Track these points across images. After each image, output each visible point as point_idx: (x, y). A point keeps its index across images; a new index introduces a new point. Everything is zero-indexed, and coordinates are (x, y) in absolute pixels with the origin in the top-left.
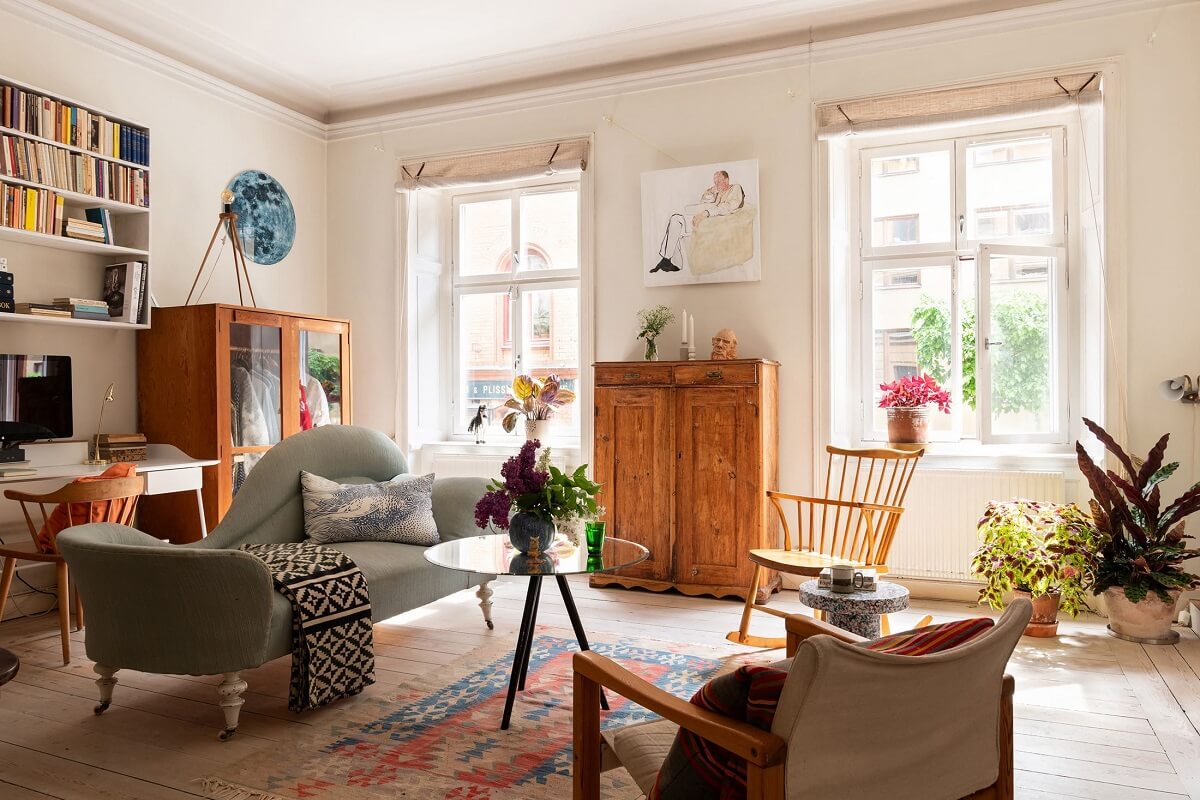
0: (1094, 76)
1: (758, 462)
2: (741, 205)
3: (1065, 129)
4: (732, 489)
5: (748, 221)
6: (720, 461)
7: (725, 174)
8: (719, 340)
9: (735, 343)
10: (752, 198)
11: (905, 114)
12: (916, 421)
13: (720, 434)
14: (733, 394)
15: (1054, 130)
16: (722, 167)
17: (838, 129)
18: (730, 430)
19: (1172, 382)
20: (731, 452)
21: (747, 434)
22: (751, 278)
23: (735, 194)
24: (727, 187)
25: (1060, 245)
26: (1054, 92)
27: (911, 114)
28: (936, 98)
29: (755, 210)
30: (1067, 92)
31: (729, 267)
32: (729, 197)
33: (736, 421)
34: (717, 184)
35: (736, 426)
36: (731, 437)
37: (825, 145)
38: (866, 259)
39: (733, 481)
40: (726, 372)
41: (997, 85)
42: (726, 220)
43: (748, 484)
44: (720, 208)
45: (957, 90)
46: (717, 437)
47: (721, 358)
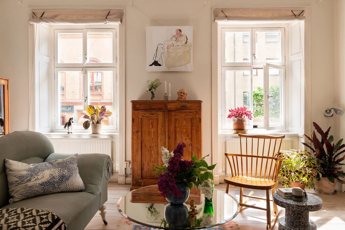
0: (303, 11)
1: (201, 139)
2: (186, 43)
3: (285, 29)
4: (190, 150)
5: (189, 49)
6: (186, 139)
7: (180, 31)
8: (181, 93)
9: (187, 94)
10: (190, 40)
11: (244, 16)
13: (185, 129)
14: (191, 114)
15: (282, 29)
16: (179, 28)
17: (221, 18)
18: (190, 127)
20: (190, 136)
21: (196, 129)
22: (189, 70)
23: (184, 37)
24: (181, 35)
25: (283, 66)
26: (291, 15)
27: (246, 16)
28: (255, 12)
29: (192, 45)
30: (295, 15)
31: (181, 66)
32: (182, 39)
33: (192, 124)
34: (177, 34)
35: (192, 126)
36: (190, 130)
37: (217, 23)
38: (223, 67)
39: (191, 147)
40: (189, 105)
41: (274, 10)
42: (180, 48)
43: (197, 148)
44: (178, 43)
45: (262, 10)
46: (184, 130)
47: (183, 100)
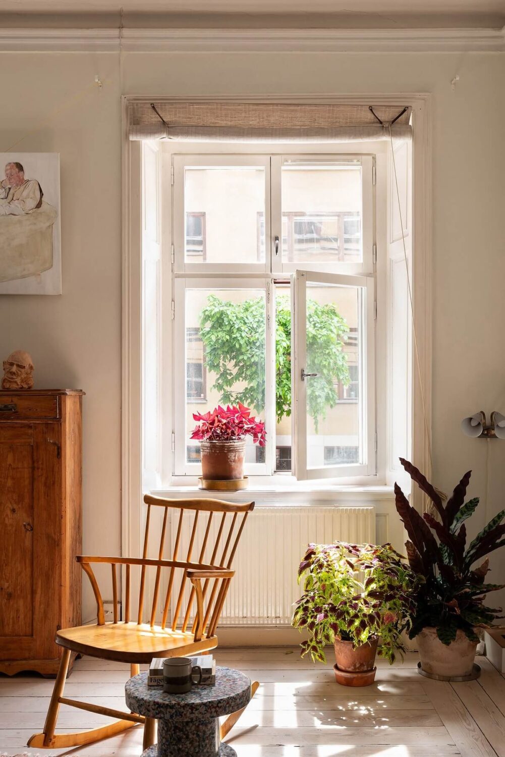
0: (405, 110)
1: (60, 511)
2: (39, 205)
3: (374, 158)
4: (28, 543)
5: (48, 224)
6: (13, 511)
7: (20, 167)
8: (12, 364)
9: (31, 368)
10: (52, 196)
11: (223, 123)
12: (232, 456)
13: (13, 478)
14: (30, 431)
15: (364, 157)
16: (15, 157)
17: (150, 131)
18: (26, 473)
19: (471, 419)
20: (27, 500)
21: (47, 478)
22: (50, 290)
23: (32, 186)
24: (22, 182)
25: (369, 275)
26: (368, 120)
27: (229, 123)
28: (255, 110)
29: (56, 212)
30: (381, 123)
31: (23, 277)
32: (25, 193)
33: (33, 462)
34: (10, 177)
35: (33, 468)
36: (27, 482)
37: (137, 147)
38: (178, 276)
39: (29, 534)
40: (22, 404)
41: (316, 105)
42: (20, 222)
43: (48, 536)
44: (12, 206)
45: (277, 104)
46: (10, 483)
47: (14, 386)
